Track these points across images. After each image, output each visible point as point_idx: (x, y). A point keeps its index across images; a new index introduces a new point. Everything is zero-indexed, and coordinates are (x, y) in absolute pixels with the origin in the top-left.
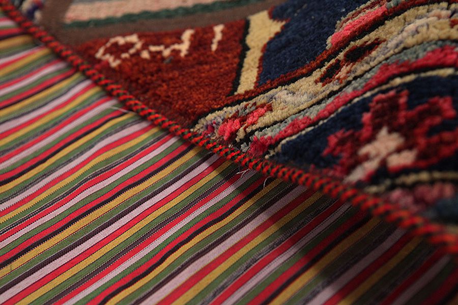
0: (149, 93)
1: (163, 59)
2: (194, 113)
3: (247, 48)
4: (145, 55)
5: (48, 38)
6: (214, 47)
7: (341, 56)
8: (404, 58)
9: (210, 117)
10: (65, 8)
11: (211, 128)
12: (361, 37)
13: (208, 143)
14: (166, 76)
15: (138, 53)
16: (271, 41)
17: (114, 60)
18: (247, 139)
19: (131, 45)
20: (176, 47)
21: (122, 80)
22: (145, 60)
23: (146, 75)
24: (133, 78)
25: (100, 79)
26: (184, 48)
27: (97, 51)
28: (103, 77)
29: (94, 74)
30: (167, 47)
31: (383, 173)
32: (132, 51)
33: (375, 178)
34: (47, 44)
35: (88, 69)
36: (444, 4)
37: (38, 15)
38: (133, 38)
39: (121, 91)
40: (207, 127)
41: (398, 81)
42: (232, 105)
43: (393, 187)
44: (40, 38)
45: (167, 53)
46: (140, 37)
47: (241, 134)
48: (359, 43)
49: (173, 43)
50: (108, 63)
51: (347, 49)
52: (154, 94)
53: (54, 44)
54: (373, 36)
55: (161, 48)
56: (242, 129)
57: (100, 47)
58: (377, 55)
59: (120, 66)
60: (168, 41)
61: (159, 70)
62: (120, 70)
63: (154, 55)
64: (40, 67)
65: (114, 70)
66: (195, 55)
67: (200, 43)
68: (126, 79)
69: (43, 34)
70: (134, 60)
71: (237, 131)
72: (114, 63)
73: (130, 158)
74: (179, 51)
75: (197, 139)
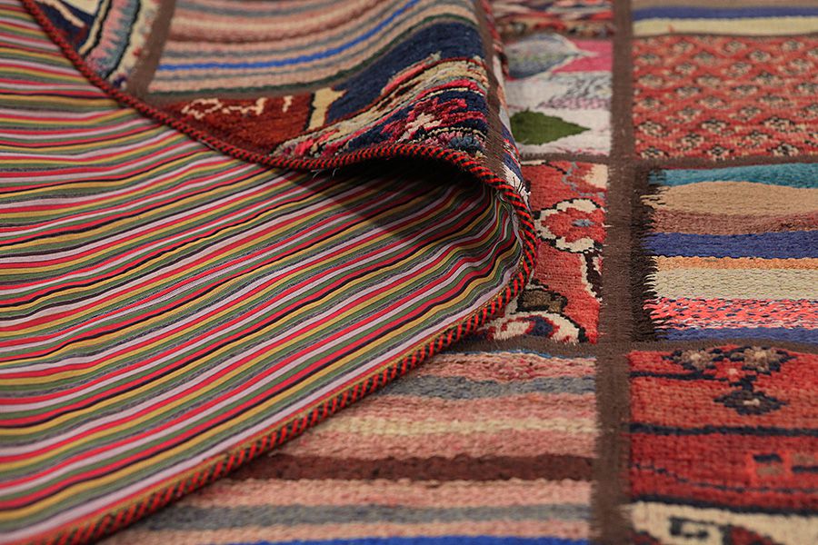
0: (231, 136)
1: (241, 115)
2: (272, 144)
3: (314, 108)
4: (226, 111)
5: (135, 100)
6: (285, 109)
7: (393, 95)
8: (437, 84)
9: (287, 144)
10: (148, 83)
11: (289, 150)
12: (406, 82)
13: (286, 160)
14: (245, 125)
15: (219, 110)
16: (334, 102)
17: (199, 114)
18: (320, 149)
19: (214, 105)
20: (253, 108)
21: (206, 129)
22: (227, 114)
23: (228, 124)
24: (217, 125)
25: (186, 128)
26: (259, 109)
27: (183, 108)
28: (188, 126)
29: (180, 125)
30: (244, 107)
31: (421, 130)
32: (214, 109)
33: (415, 136)
34: (132, 106)
35: (174, 121)
36: (465, 62)
37: (124, 85)
38: (215, 101)
39: (205, 135)
40: (284, 151)
41: (432, 94)
42: (305, 134)
43: (427, 137)
44: (127, 101)
45: (244, 111)
46: (220, 101)
47: (315, 148)
48: (405, 85)
49: (250, 105)
50: (193, 116)
51: (397, 91)
52: (235, 137)
53: (141, 105)
54: (416, 80)
55: (239, 108)
56: (315, 144)
57: (186, 104)
58: (419, 88)
59: (204, 118)
60: (244, 104)
61: (239, 121)
62: (205, 120)
63: (234, 113)
64: (129, 121)
65: (199, 121)
66: (269, 113)
67: (273, 107)
68: (209, 128)
69: (130, 98)
70: (217, 114)
71: (312, 146)
72: (198, 115)
73: (217, 174)
74: (254, 112)
75: (275, 160)
